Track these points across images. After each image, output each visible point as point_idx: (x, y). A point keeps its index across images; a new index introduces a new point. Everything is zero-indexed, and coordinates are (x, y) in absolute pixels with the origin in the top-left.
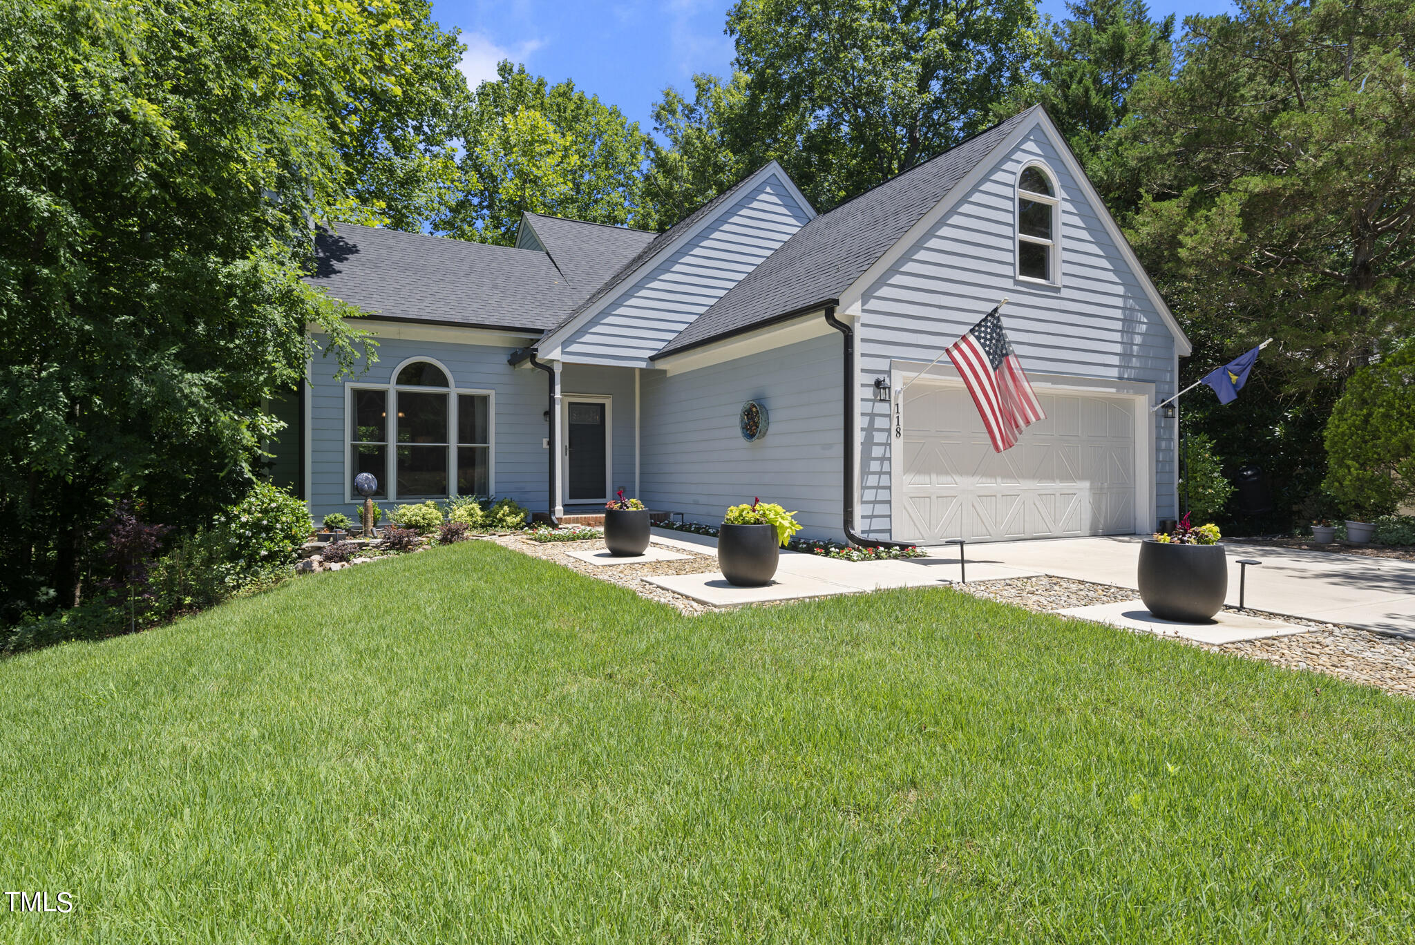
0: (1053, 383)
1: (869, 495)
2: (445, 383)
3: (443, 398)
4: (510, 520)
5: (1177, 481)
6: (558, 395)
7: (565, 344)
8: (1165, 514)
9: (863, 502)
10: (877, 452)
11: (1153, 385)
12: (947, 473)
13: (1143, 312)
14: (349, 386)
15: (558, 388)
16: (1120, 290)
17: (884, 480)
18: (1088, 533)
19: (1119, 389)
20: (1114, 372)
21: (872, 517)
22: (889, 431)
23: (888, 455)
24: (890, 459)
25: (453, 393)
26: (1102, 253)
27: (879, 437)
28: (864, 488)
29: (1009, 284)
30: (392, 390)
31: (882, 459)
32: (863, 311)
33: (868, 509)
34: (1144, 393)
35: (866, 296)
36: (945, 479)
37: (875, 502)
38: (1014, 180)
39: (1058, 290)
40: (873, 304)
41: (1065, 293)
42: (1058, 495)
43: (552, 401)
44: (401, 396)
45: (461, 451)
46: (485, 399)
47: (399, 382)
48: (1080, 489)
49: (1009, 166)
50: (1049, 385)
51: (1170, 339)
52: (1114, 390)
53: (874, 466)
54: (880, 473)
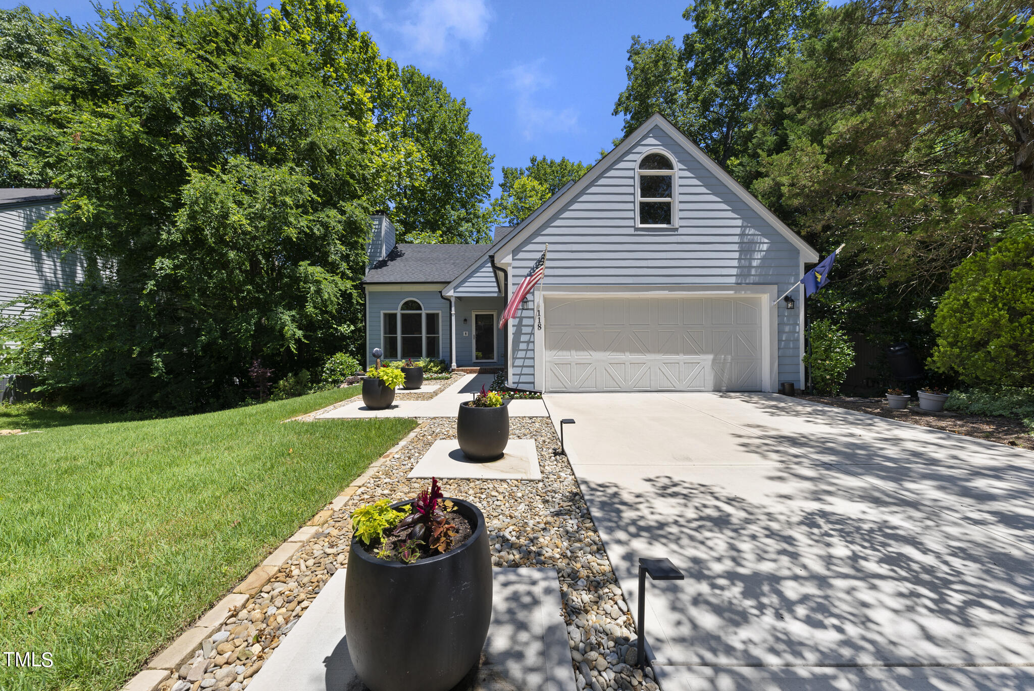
0: (670, 291)
1: (518, 362)
2: (420, 309)
3: (420, 315)
4: (435, 369)
5: (802, 354)
6: (453, 312)
7: (455, 288)
8: (789, 378)
9: (513, 366)
10: (524, 338)
11: (776, 287)
12: (583, 350)
13: (764, 235)
14: (382, 312)
15: (453, 309)
16: (739, 222)
17: (530, 354)
18: (711, 388)
19: (736, 291)
20: (733, 280)
21: (520, 375)
22: (533, 326)
23: (532, 340)
24: (533, 342)
25: (424, 313)
26: (720, 200)
27: (525, 330)
28: (514, 358)
29: (632, 231)
30: (399, 313)
31: (528, 342)
32: (513, 259)
33: (518, 371)
34: (765, 293)
35: (515, 252)
36: (582, 353)
37: (523, 366)
38: (636, 165)
39: (677, 229)
40: (521, 255)
41: (681, 231)
42: (682, 363)
43: (451, 315)
44: (403, 315)
45: (428, 338)
46: (438, 314)
47: (402, 309)
48: (705, 360)
49: (630, 157)
50: (666, 292)
51: (796, 252)
52: (732, 292)
53: (523, 346)
54: (527, 350)
